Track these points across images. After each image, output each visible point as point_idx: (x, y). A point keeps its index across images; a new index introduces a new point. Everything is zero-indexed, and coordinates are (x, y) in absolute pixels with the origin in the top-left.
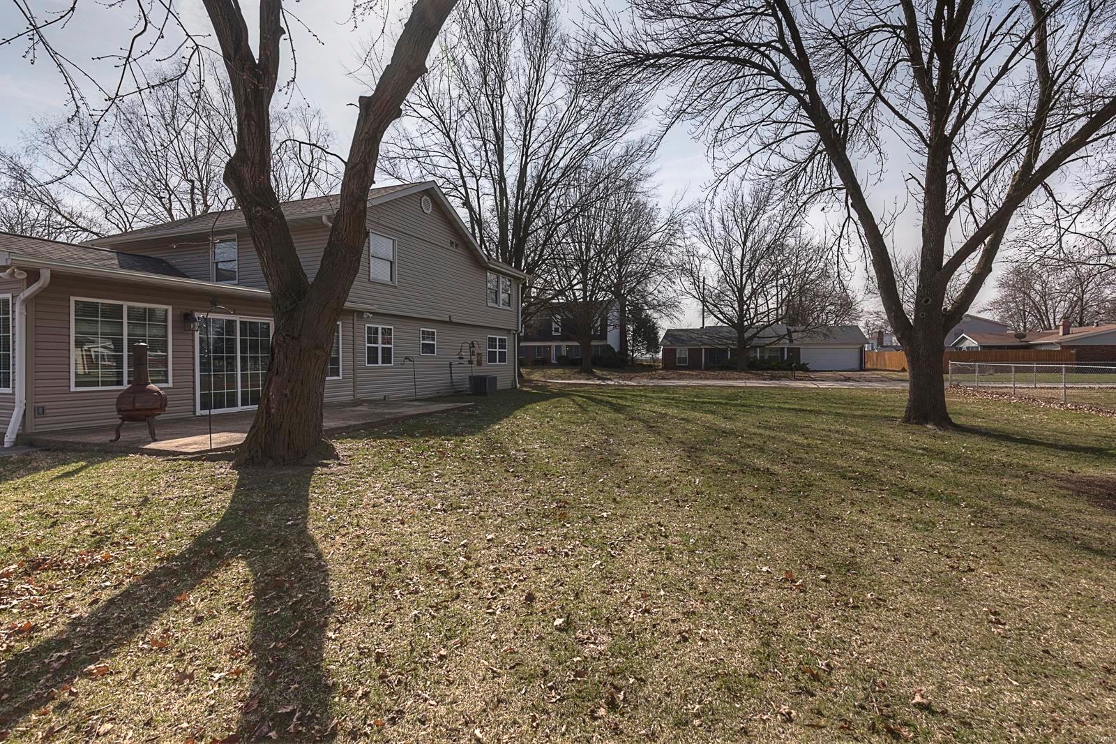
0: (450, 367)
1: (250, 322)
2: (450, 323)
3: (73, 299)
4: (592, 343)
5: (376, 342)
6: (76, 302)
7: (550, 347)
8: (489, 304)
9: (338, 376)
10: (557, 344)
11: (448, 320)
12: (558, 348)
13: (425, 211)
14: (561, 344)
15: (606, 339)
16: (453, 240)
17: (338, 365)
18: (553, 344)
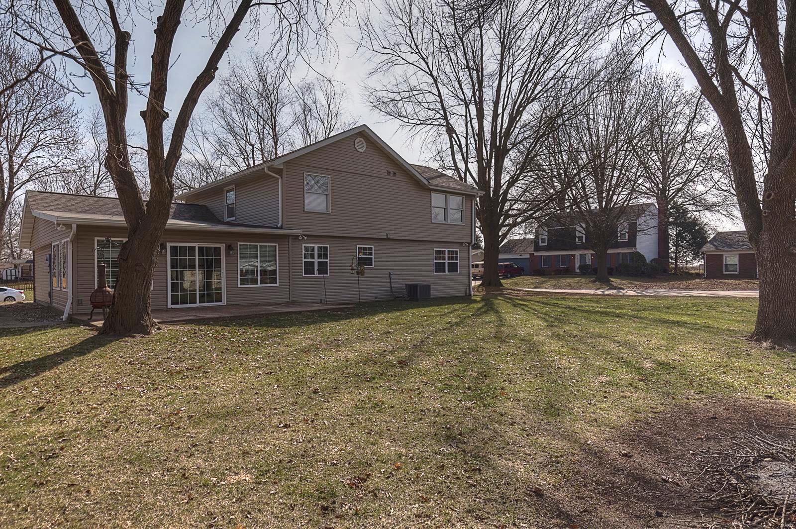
0: (390, 277)
1: (206, 247)
2: (388, 239)
3: (96, 239)
4: (608, 252)
5: (313, 257)
6: (98, 241)
7: (574, 256)
8: (433, 222)
9: (276, 283)
10: (581, 253)
11: (385, 237)
12: (582, 257)
13: (359, 150)
14: (586, 252)
15: (635, 246)
16: (389, 170)
17: (276, 275)
18: (577, 253)
